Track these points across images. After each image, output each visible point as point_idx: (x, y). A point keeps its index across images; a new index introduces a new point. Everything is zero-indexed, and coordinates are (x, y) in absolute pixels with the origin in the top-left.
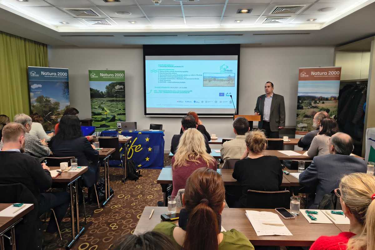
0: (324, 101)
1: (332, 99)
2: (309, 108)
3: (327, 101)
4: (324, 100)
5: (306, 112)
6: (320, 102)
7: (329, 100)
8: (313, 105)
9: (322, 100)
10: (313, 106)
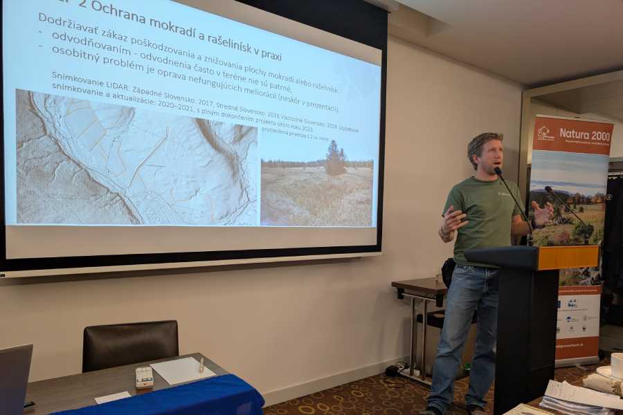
0: (584, 206)
1: (598, 201)
2: (555, 225)
3: (589, 207)
4: (583, 203)
5: (551, 233)
6: (575, 207)
7: (593, 203)
8: (564, 215)
9: (579, 203)
10: (564, 219)
